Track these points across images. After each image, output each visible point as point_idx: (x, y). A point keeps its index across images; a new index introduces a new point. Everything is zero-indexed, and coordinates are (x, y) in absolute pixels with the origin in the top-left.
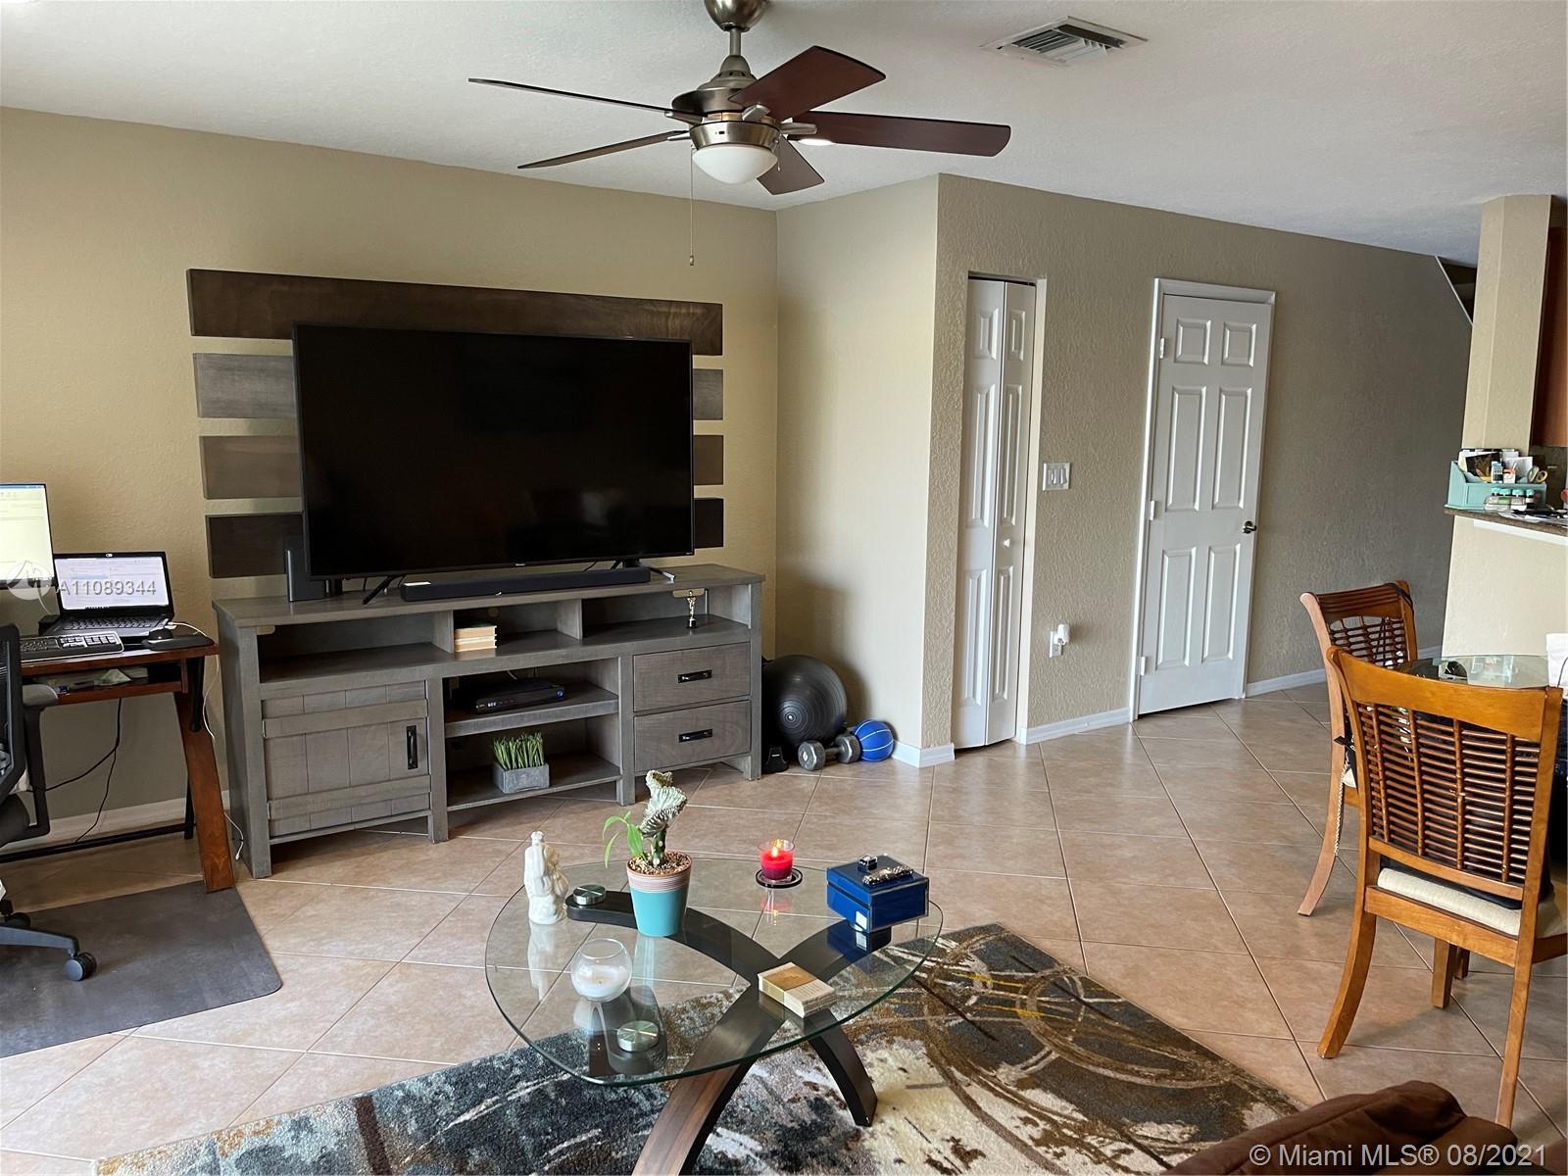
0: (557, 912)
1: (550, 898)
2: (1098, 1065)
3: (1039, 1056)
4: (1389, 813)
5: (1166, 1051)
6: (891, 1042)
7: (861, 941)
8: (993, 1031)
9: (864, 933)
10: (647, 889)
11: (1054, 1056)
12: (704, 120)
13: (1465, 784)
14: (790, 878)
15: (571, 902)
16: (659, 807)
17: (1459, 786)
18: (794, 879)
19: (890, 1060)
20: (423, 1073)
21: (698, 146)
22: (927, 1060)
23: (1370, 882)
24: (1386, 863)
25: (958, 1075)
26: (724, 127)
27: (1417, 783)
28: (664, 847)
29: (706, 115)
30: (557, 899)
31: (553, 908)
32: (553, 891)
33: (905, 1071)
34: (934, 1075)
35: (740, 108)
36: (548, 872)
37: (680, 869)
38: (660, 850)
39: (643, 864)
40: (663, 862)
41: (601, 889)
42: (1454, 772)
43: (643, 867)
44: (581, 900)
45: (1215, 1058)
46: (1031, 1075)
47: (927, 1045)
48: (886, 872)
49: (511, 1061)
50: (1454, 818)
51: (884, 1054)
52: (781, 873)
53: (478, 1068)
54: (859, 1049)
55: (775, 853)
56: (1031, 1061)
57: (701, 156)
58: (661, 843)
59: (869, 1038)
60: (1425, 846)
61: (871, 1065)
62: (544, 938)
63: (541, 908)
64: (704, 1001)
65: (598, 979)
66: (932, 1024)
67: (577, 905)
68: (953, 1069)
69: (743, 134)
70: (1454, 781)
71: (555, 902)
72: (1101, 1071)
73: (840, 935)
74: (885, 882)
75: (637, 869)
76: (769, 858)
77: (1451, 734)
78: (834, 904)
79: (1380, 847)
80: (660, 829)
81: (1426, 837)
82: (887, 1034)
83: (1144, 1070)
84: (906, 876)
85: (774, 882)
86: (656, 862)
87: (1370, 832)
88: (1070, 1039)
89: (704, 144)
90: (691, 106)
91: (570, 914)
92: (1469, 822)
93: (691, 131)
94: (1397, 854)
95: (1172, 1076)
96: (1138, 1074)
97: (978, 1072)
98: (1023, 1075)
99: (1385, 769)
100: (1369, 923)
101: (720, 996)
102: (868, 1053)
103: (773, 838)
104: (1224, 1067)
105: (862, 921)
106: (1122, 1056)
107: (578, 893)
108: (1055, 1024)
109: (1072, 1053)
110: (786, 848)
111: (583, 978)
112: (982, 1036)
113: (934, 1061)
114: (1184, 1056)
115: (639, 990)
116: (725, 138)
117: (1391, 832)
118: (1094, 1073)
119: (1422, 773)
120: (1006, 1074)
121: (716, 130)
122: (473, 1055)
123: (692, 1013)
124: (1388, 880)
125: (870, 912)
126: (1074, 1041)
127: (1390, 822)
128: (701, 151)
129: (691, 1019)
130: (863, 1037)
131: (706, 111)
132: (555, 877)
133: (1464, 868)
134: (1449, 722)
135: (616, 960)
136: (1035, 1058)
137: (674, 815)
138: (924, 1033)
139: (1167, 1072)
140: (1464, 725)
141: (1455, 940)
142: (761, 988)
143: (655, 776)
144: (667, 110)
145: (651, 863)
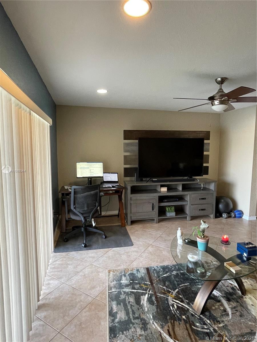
0: (183, 243)
1: (182, 240)
6: (248, 278)
7: (245, 259)
9: (245, 257)
10: (200, 242)
12: (214, 101)
14: (228, 243)
15: (185, 241)
16: (203, 227)
18: (229, 243)
19: (248, 282)
20: (157, 266)
21: (213, 105)
26: (218, 101)
29: (215, 100)
30: (183, 241)
31: (182, 242)
32: (182, 239)
33: (252, 285)
35: (221, 98)
36: (182, 235)
37: (207, 239)
38: (203, 235)
40: (204, 237)
41: (190, 239)
44: (186, 241)
47: (256, 281)
48: (251, 246)
49: (172, 267)
52: (226, 242)
53: (166, 267)
55: (225, 237)
57: (214, 108)
58: (203, 233)
59: (243, 276)
61: (244, 283)
62: (180, 247)
63: (180, 242)
64: (207, 262)
65: (193, 258)
69: (221, 103)
73: (240, 257)
74: (251, 248)
75: (199, 238)
76: (224, 239)
78: (238, 250)
80: (203, 231)
82: (247, 276)
84: (256, 247)
85: (225, 243)
86: (202, 237)
89: (214, 105)
90: (212, 99)
93: (211, 103)
101: (210, 262)
102: (244, 280)
103: (224, 235)
105: (245, 255)
107: (186, 239)
110: (227, 237)
111: (190, 257)
116: (218, 104)
121: (216, 102)
122: (166, 264)
125: (247, 253)
128: (213, 106)
131: (215, 99)
135: (196, 255)
137: (207, 229)
138: (256, 278)
142: (225, 265)
143: (203, 221)
144: (207, 100)
145: (201, 237)
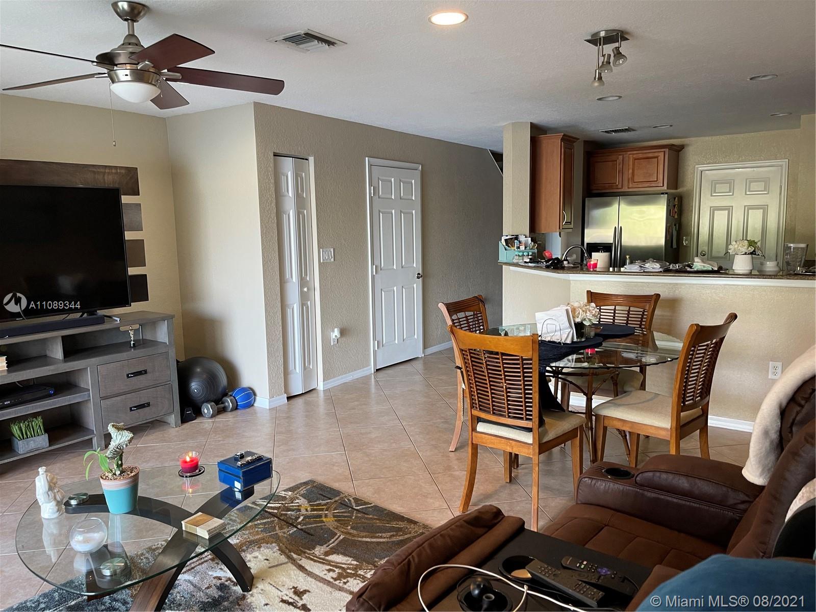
0: (58, 510)
1: (53, 503)
2: (363, 537)
3: (335, 539)
4: (478, 397)
5: (394, 524)
6: (259, 547)
7: (238, 496)
8: (312, 532)
9: (240, 491)
10: (113, 489)
11: (342, 537)
12: (115, 68)
13: (506, 380)
14: (197, 471)
15: (67, 504)
16: (117, 442)
17: (503, 381)
18: (200, 471)
19: (260, 557)
21: (113, 82)
22: (279, 552)
23: (474, 429)
24: (480, 420)
25: (295, 556)
26: (128, 72)
27: (488, 382)
28: (122, 463)
29: (116, 65)
31: (56, 509)
32: (55, 499)
33: (267, 560)
34: (283, 559)
35: (137, 63)
36: (51, 489)
37: (132, 475)
38: (119, 466)
39: (110, 475)
40: (122, 472)
41: (85, 494)
42: (501, 375)
43: (110, 477)
44: (73, 502)
45: (415, 523)
46: (331, 548)
47: (278, 545)
48: (249, 458)
50: (503, 396)
51: (256, 554)
52: (193, 469)
54: (243, 554)
55: (188, 459)
56: (331, 542)
57: (116, 87)
58: (120, 462)
59: (248, 548)
60: (494, 409)
61: (249, 561)
62: (52, 526)
63: (48, 509)
64: (154, 547)
65: (86, 541)
66: (280, 534)
67: (71, 505)
68: (292, 554)
69: (139, 76)
70: (501, 379)
71: (57, 505)
72: (364, 539)
73: (227, 497)
74: (249, 463)
75: (106, 478)
76: (185, 462)
77: (498, 359)
78: (223, 480)
79: (476, 413)
80: (119, 454)
81: (493, 405)
82: (256, 544)
83: (384, 535)
84: (260, 459)
85: (189, 474)
86: (118, 473)
87: (472, 407)
88: (349, 528)
89: (117, 81)
90: (107, 60)
91: (67, 511)
92: (509, 396)
93: (108, 73)
94: (483, 415)
95: (396, 535)
96: (381, 537)
97: (305, 553)
98: (328, 549)
99: (475, 377)
100: (475, 448)
101: (163, 543)
102: (248, 555)
103: (187, 453)
104: (419, 526)
105: (238, 485)
106: (372, 530)
107: (71, 498)
108: (341, 522)
109: (350, 534)
110: (194, 456)
111: (79, 542)
112: (306, 535)
113: (282, 551)
114: (402, 525)
115: (113, 544)
116: (129, 78)
117: (480, 405)
118: (360, 541)
119: (489, 377)
120: (319, 551)
121: (123, 73)
123: (147, 555)
124: (481, 427)
125: (241, 480)
126: (352, 528)
127: (479, 401)
128: (115, 84)
129: (147, 558)
130: (244, 548)
131: (116, 63)
132: (55, 491)
133: (509, 417)
134: (497, 353)
135: (97, 528)
136: (333, 540)
137: (127, 445)
138: (277, 539)
139: (395, 533)
140: (503, 354)
141: (509, 450)
142: (184, 529)
143: (113, 426)
144: (93, 62)
145: (115, 474)
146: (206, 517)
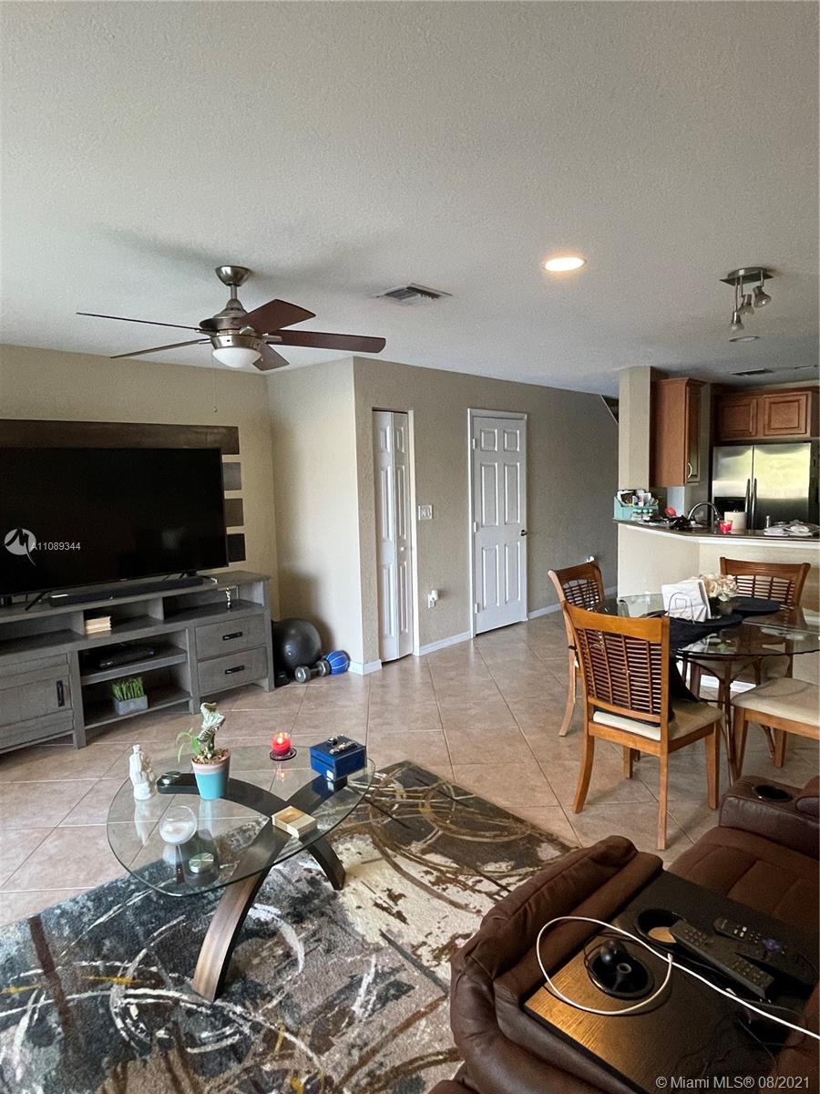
0: (151, 791)
1: (147, 784)
2: (463, 835)
3: (432, 834)
4: (596, 683)
5: (497, 822)
6: (352, 838)
7: (331, 786)
8: (407, 823)
9: (332, 781)
10: (205, 773)
11: (440, 833)
12: (218, 334)
13: (629, 666)
14: (289, 754)
15: (160, 783)
16: (209, 724)
17: (626, 668)
18: (291, 754)
19: (352, 849)
20: (72, 895)
21: (216, 348)
22: (372, 845)
23: (590, 719)
24: (597, 709)
25: (390, 852)
26: (230, 338)
27: (607, 667)
28: (213, 747)
29: (218, 331)
30: (151, 784)
31: (148, 790)
32: (148, 779)
33: (360, 853)
34: (377, 854)
35: (238, 328)
36: (144, 769)
37: (224, 758)
38: (210, 749)
39: (201, 758)
40: (213, 755)
41: (178, 773)
42: (623, 661)
43: (201, 760)
44: (166, 782)
45: (521, 821)
46: (429, 845)
47: (372, 837)
48: (342, 746)
49: (128, 881)
50: (625, 684)
51: (348, 845)
52: (284, 753)
53: (108, 888)
54: (334, 847)
55: (280, 741)
56: (428, 838)
57: (219, 354)
59: (339, 837)
60: (614, 699)
61: (341, 853)
62: (144, 808)
63: (141, 790)
64: (244, 828)
65: (177, 831)
66: (374, 824)
67: (163, 784)
68: (387, 849)
69: (241, 342)
70: (624, 665)
71: (149, 786)
72: (465, 837)
73: (319, 784)
74: (342, 752)
75: (198, 762)
76: (278, 744)
77: (621, 642)
78: (315, 767)
79: (593, 701)
80: (210, 737)
81: (614, 694)
82: (350, 833)
83: (487, 834)
84: (354, 747)
85: (280, 758)
86: (209, 756)
87: (588, 694)
88: (448, 822)
89: (218, 346)
90: (210, 327)
91: (160, 790)
92: (633, 685)
93: (211, 339)
94: (601, 704)
95: (501, 836)
96: (484, 836)
97: (400, 849)
98: (425, 846)
99: (592, 661)
100: (591, 740)
101: (254, 824)
102: (340, 846)
103: (278, 733)
104: (527, 826)
105: (330, 775)
106: (474, 828)
107: (164, 777)
108: (441, 815)
109: (449, 829)
110: (286, 738)
111: (168, 832)
112: (401, 827)
113: (376, 845)
114: (505, 822)
115: (203, 832)
116: (230, 344)
117: (598, 693)
118: (461, 840)
119: (609, 662)
120: (415, 847)
121: (225, 339)
122: (104, 881)
123: (238, 837)
124: (598, 717)
125: (334, 770)
126: (451, 822)
127: (597, 688)
128: (218, 351)
129: (238, 840)
130: (336, 837)
131: (219, 329)
132: (148, 771)
133: (633, 709)
134: (619, 636)
135: (188, 818)
136: (430, 836)
137: (218, 728)
138: (371, 830)
139: (499, 833)
140: (626, 637)
141: (631, 745)
142: (274, 824)
143: (205, 706)
144: (196, 329)
145: (206, 757)
146: (297, 813)
